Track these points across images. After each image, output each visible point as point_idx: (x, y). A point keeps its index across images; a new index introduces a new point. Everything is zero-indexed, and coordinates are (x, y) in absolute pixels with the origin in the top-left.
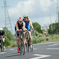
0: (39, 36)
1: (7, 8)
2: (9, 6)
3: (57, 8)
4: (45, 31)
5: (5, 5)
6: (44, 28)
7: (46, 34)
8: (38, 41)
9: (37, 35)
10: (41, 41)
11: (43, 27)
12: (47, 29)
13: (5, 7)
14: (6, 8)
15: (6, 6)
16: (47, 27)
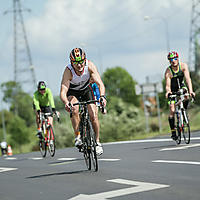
0: (129, 116)
1: (21, 16)
2: (29, 11)
3: (193, 22)
4: (147, 98)
5: (14, 6)
6: (145, 89)
7: (152, 108)
8: (124, 132)
10: (133, 131)
11: (142, 87)
12: (155, 91)
13: (15, 11)
14: (18, 17)
15: (20, 11)
16: (155, 85)
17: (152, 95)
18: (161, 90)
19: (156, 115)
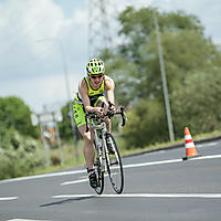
3: (91, 41)
4: (46, 129)
6: (42, 119)
7: (52, 140)
8: (22, 167)
9: (16, 147)
10: (32, 166)
11: (38, 116)
12: (54, 120)
16: (53, 114)
17: (51, 125)
18: (60, 119)
19: (57, 147)
